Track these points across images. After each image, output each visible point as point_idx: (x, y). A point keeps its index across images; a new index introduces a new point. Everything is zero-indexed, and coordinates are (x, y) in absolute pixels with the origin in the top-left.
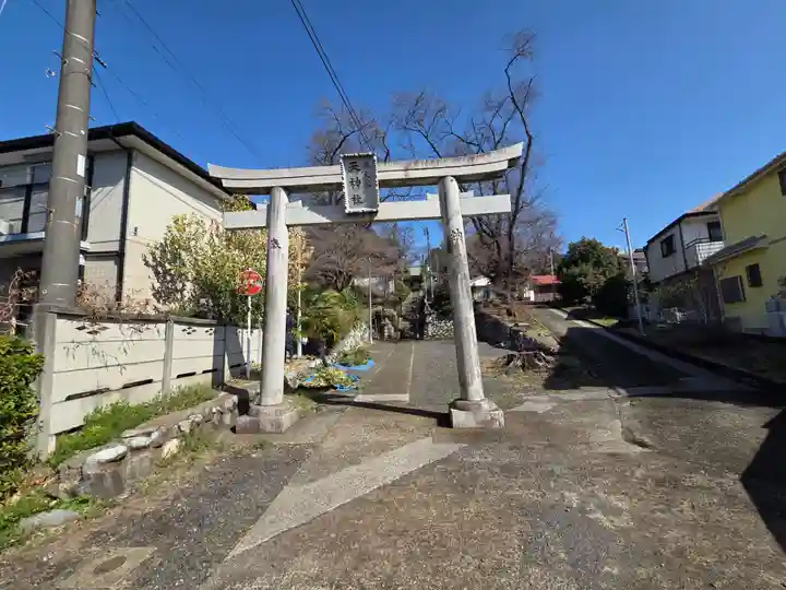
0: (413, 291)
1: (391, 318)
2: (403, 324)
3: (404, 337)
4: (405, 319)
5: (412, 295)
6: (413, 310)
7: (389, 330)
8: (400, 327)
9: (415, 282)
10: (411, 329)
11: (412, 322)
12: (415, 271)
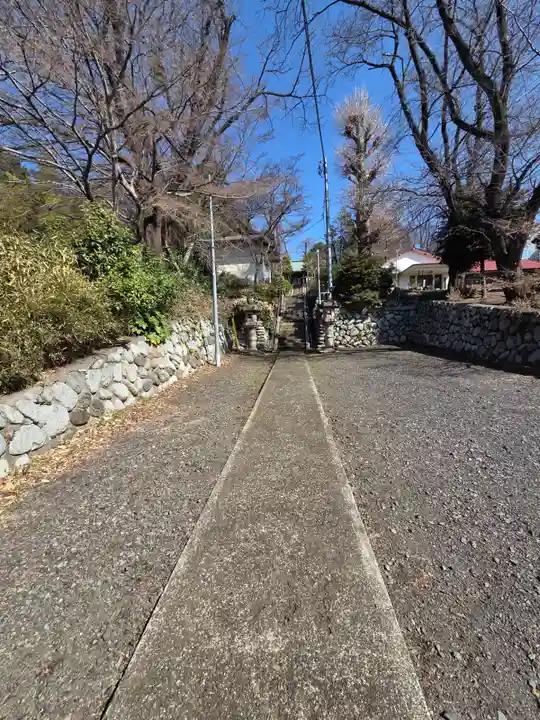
0: (295, 287)
1: (264, 316)
2: (283, 327)
3: (284, 347)
4: (286, 319)
5: (292, 292)
6: (298, 306)
7: (259, 336)
8: (278, 330)
9: (297, 278)
10: (296, 334)
11: (298, 323)
12: (297, 267)
